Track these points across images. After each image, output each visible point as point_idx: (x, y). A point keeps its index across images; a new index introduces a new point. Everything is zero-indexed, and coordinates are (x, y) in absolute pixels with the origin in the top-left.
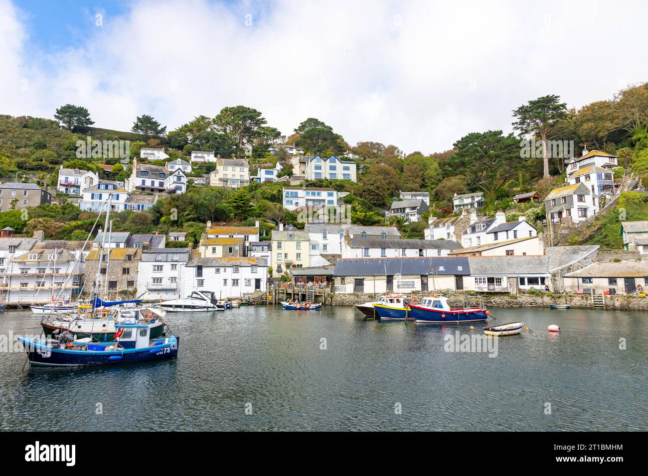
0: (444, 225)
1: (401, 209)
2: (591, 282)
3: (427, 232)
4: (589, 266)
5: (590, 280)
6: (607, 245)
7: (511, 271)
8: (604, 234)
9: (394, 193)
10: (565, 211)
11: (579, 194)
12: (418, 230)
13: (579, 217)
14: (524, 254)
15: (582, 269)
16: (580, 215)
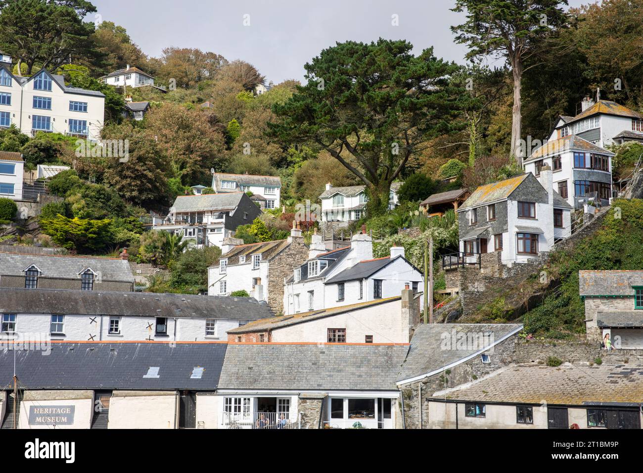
0: (248, 257)
1: (193, 214)
2: (482, 414)
3: (214, 274)
4: (492, 375)
5: (481, 410)
6: (566, 322)
7: (314, 381)
8: (565, 296)
9: (199, 175)
10: (493, 237)
11: (523, 198)
12: (198, 268)
13: (519, 253)
14: (369, 338)
15: (475, 382)
16: (521, 249)
